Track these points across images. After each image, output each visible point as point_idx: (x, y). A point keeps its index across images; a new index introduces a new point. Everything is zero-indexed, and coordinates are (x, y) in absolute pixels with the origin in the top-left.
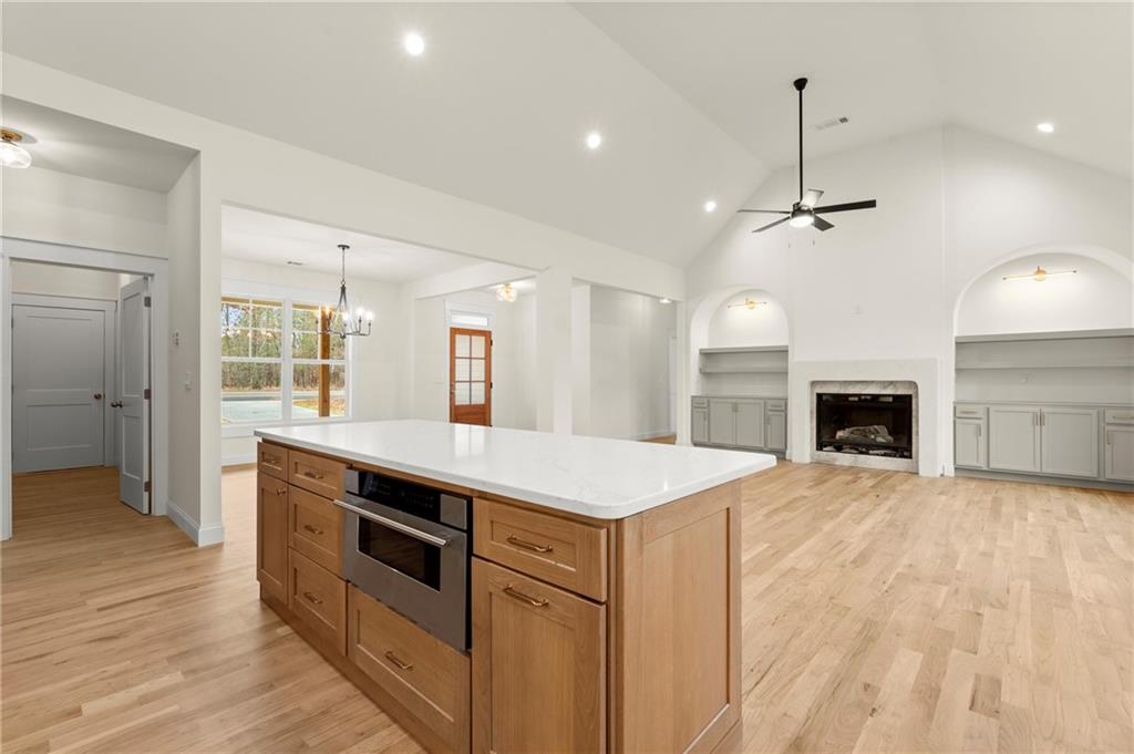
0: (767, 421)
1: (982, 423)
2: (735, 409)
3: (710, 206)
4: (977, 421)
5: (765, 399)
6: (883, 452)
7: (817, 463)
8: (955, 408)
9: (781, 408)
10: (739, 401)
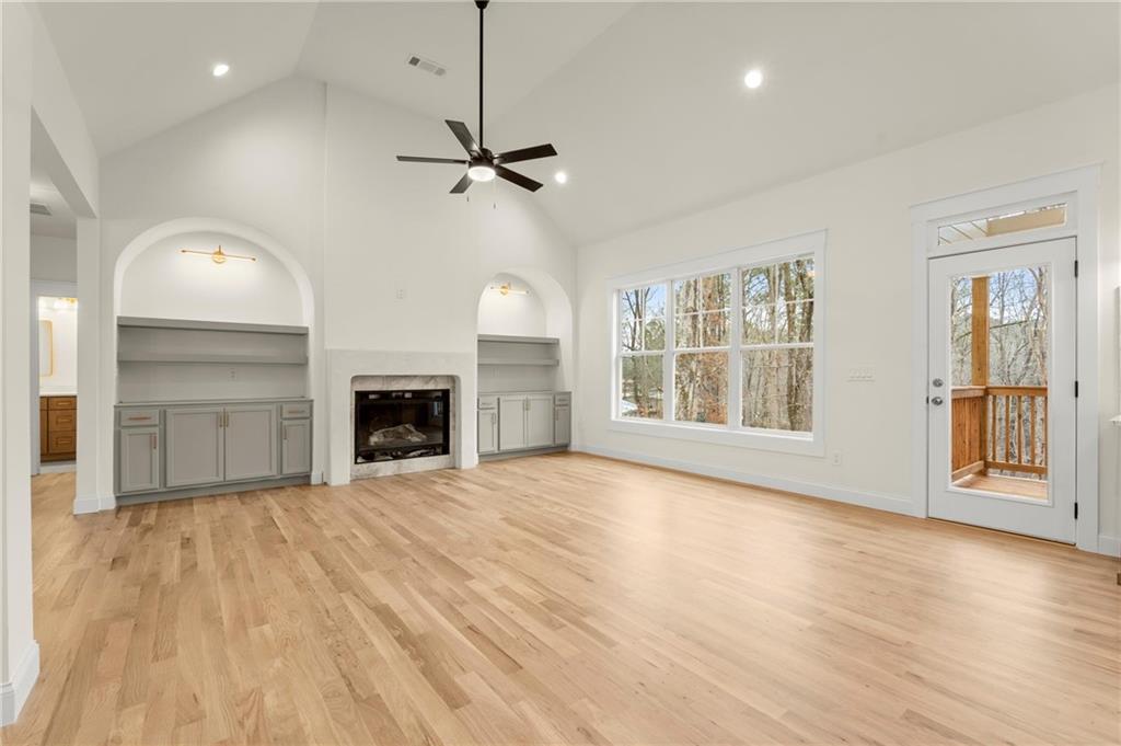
0: (282, 434)
1: (496, 411)
2: (223, 421)
3: (221, 70)
4: (492, 411)
5: (280, 404)
6: (419, 452)
7: (355, 480)
8: (478, 400)
9: (302, 413)
10: (228, 408)
